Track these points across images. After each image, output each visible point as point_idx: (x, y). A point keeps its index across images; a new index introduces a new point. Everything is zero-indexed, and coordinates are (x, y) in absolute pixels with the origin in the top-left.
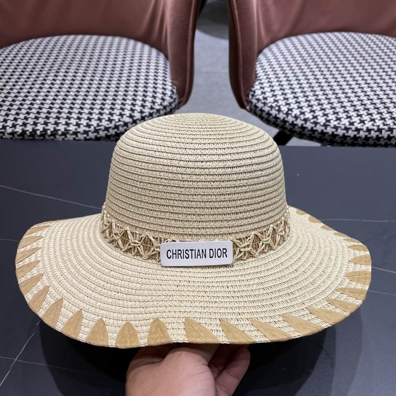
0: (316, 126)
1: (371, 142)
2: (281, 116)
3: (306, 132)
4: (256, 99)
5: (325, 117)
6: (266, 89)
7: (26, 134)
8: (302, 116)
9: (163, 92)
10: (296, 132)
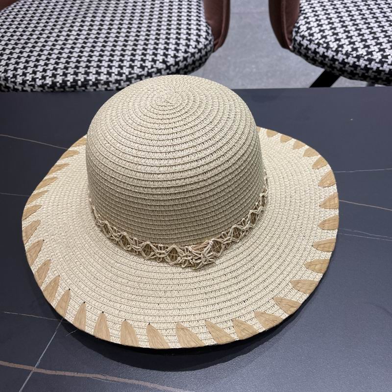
0: (370, 64)
2: (330, 54)
3: (358, 71)
4: (300, 36)
5: (382, 53)
6: (312, 24)
7: (56, 86)
8: (355, 52)
9: (197, 33)
10: (346, 71)
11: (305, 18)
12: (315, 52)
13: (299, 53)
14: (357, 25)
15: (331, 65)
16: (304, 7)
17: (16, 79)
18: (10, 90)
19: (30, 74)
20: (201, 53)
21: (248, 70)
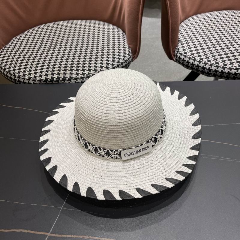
0: (218, 68)
2: (196, 63)
3: (211, 72)
4: (180, 54)
5: (223, 63)
6: (186, 47)
7: (48, 80)
8: (209, 62)
9: (124, 52)
10: (205, 72)
11: (181, 44)
12: (188, 62)
13: (179, 63)
14: (210, 48)
15: (197, 69)
16: (181, 39)
17: (25, 77)
18: (21, 83)
19: (33, 74)
20: (126, 63)
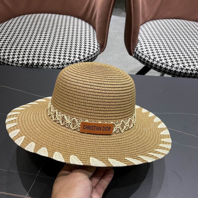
0: (167, 67)
1: (193, 76)
2: (151, 61)
3: (162, 69)
4: (138, 52)
5: (172, 63)
6: (143, 47)
8: (161, 61)
9: (93, 46)
10: (157, 69)
11: (140, 44)
12: (144, 59)
13: (137, 59)
14: (162, 50)
15: (151, 65)
17: (9, 60)
18: (5, 64)
19: (16, 58)
20: (95, 55)
21: (109, 59)
